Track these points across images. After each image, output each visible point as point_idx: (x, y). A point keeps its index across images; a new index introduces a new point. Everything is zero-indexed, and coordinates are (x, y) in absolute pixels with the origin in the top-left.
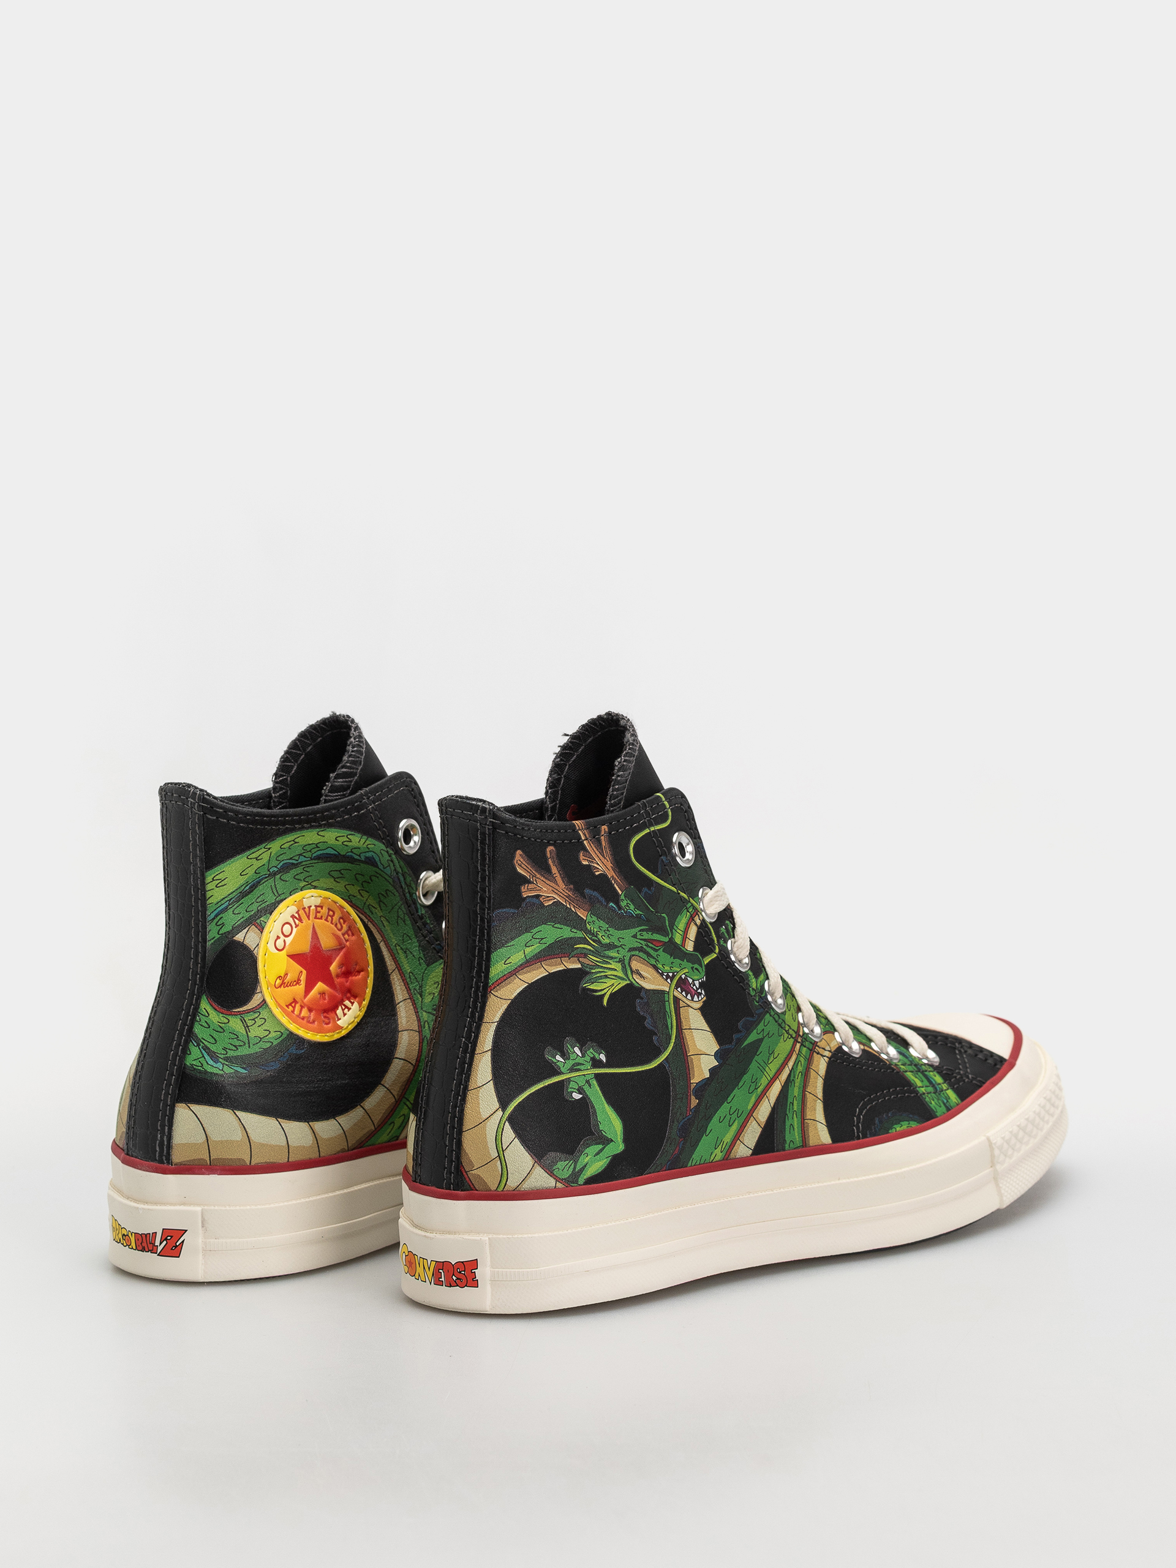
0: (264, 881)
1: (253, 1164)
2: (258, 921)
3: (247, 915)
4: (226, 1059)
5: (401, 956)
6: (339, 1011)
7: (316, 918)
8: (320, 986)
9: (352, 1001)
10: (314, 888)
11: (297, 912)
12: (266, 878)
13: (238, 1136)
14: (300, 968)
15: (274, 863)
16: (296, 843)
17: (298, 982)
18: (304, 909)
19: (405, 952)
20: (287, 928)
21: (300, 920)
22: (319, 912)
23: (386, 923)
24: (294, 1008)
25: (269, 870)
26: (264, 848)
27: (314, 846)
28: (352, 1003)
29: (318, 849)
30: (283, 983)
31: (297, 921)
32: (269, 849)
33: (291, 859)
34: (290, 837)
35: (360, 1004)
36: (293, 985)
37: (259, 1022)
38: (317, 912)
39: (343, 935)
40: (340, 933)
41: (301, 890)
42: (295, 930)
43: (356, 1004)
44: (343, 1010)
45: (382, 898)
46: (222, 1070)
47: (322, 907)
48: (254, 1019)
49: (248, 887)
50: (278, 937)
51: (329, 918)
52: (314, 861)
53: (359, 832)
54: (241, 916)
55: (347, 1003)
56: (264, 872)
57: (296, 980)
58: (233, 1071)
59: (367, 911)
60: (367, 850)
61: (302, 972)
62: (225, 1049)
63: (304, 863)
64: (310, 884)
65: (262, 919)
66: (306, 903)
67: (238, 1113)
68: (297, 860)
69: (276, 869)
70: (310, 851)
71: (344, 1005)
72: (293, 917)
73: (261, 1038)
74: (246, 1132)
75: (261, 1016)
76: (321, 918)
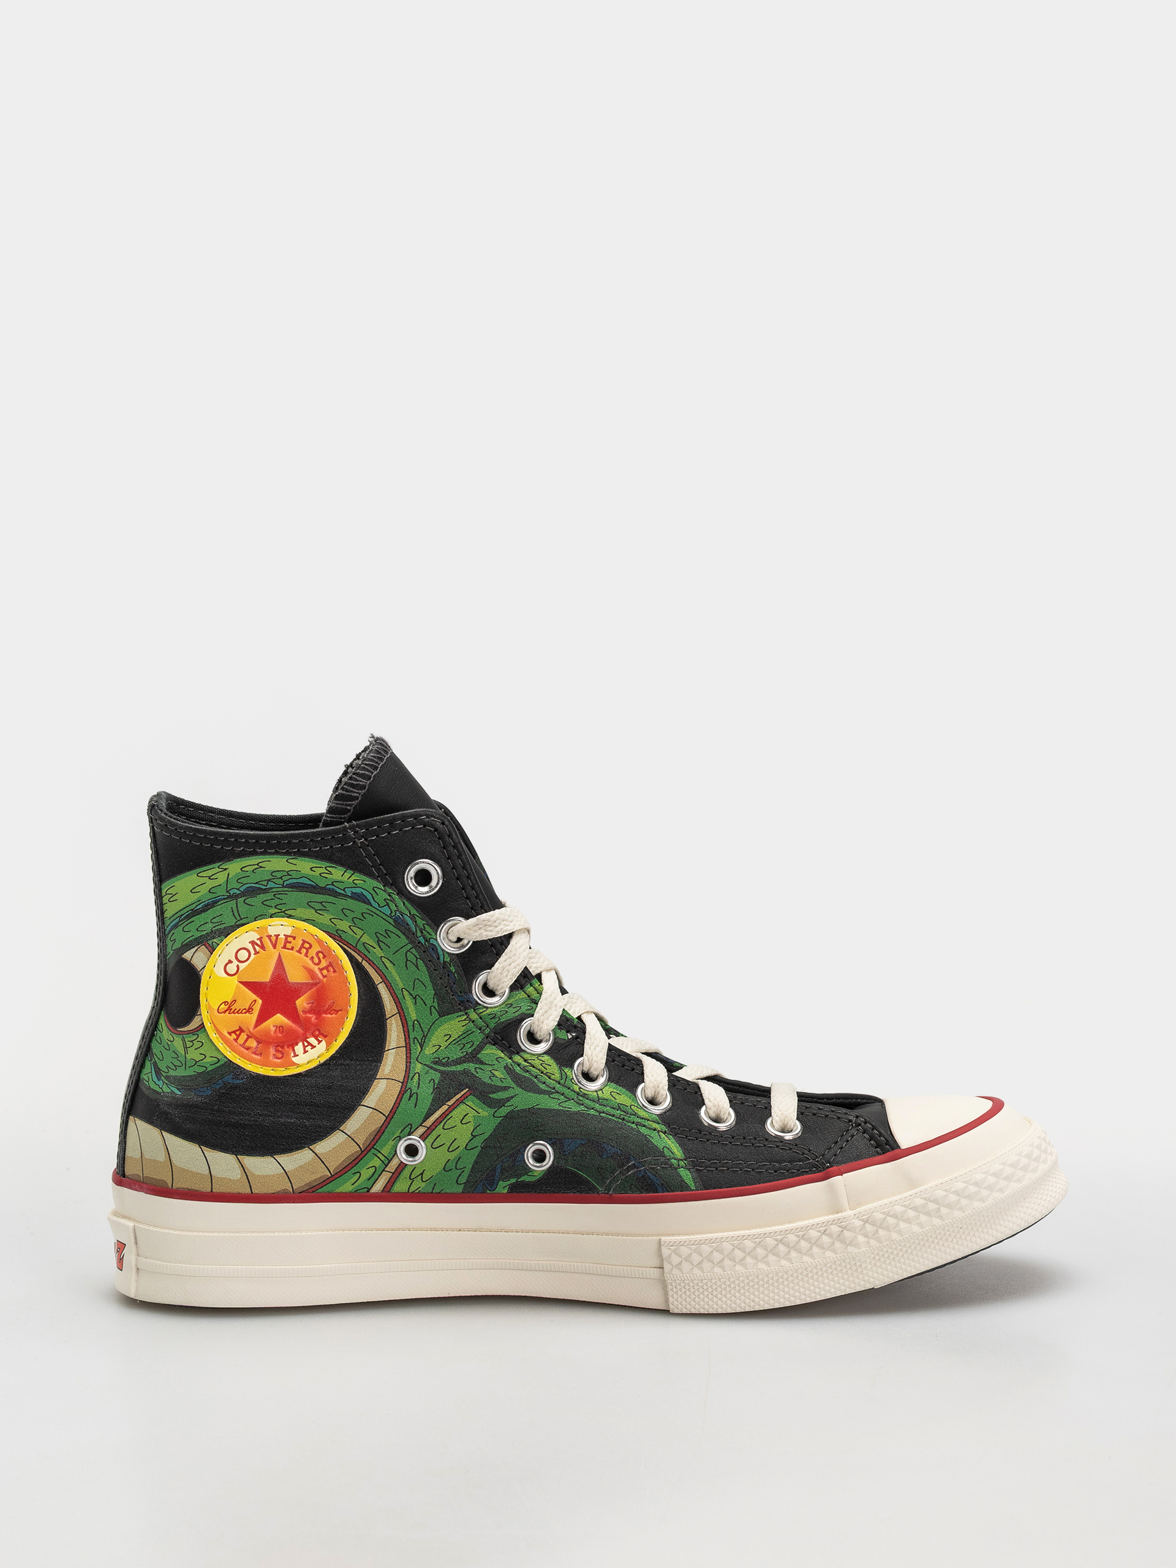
0: (222, 902)
1: (174, 1187)
2: (210, 942)
3: (199, 934)
4: (167, 1077)
5: (409, 1002)
6: (299, 1048)
7: (284, 947)
8: (279, 1019)
9: (320, 1039)
10: (288, 917)
11: (260, 939)
12: (225, 899)
13: (162, 1157)
14: (254, 997)
15: (233, 884)
16: (261, 867)
17: (250, 1010)
18: (269, 937)
19: (415, 998)
20: (243, 955)
21: (263, 947)
22: (290, 942)
23: (388, 964)
24: (238, 1036)
25: (227, 892)
26: (219, 868)
27: (285, 873)
28: (320, 1042)
29: (290, 877)
30: (229, 1009)
31: (258, 948)
32: (226, 869)
33: (256, 883)
34: (254, 860)
35: (329, 1045)
36: (241, 1013)
37: (197, 1045)
38: (286, 942)
39: (321, 970)
40: (316, 969)
41: (271, 917)
42: (253, 956)
43: (324, 1043)
44: (305, 1047)
45: (382, 938)
46: (161, 1088)
47: (294, 938)
48: (192, 1041)
49: (201, 906)
50: (230, 962)
51: (304, 951)
52: (286, 889)
53: (342, 865)
54: (190, 934)
55: (312, 1040)
56: (222, 892)
57: (247, 1009)
58: (169, 1091)
59: (362, 949)
60: (354, 885)
61: (255, 1001)
62: (168, 1067)
63: (274, 890)
64: (284, 912)
65: (215, 940)
66: (272, 931)
67: (164, 1133)
68: (266, 886)
69: (238, 892)
70: (281, 878)
71: (308, 1042)
72: (253, 943)
73: (196, 1062)
74: (169, 1154)
75: (198, 1040)
76: (292, 949)
